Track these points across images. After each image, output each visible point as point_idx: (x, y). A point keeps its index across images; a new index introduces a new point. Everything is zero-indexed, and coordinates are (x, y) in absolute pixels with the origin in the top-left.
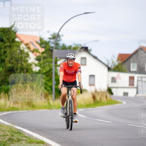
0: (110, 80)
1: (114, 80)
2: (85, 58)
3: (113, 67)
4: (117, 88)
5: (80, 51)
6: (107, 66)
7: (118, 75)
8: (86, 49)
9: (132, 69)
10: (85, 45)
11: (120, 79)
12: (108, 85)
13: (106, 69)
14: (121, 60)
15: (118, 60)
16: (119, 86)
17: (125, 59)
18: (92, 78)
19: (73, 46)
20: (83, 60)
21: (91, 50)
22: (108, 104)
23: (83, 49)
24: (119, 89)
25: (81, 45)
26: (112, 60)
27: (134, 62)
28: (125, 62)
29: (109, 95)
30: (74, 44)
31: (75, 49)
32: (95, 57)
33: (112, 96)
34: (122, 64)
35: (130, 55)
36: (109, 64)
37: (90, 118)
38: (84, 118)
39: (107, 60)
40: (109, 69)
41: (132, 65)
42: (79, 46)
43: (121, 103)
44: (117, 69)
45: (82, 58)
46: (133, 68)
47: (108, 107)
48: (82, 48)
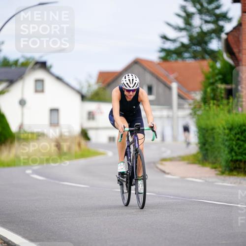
0: (85, 115)
1: (91, 116)
2: (42, 81)
3: (89, 95)
4: (97, 129)
5: (33, 69)
6: (79, 92)
7: (99, 108)
8: (43, 65)
10: (41, 57)
11: (101, 113)
13: (78, 98)
14: (103, 82)
15: (98, 82)
16: (101, 125)
17: (109, 80)
18: (55, 113)
19: (21, 60)
20: (39, 84)
21: (51, 67)
22: (83, 156)
23: (38, 66)
24: (100, 132)
25: (33, 59)
26: (87, 81)
28: (109, 85)
29: (83, 142)
30: (23, 57)
31: (25, 65)
32: (59, 79)
33: (89, 143)
34: (104, 89)
35: (116, 74)
36: (82, 88)
37: (52, 181)
38: (43, 180)
39: (80, 83)
40: (83, 98)
42: (31, 60)
43: (104, 154)
44: (96, 97)
45: (37, 81)
47: (82, 162)
48: (37, 63)
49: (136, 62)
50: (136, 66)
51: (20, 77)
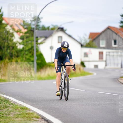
0: (83, 55)
1: (86, 55)
2: (61, 37)
3: (85, 44)
4: (89, 61)
5: (57, 31)
6: (80, 43)
7: (90, 51)
8: (62, 29)
10: (61, 25)
11: (91, 53)
12: (81, 59)
13: (80, 46)
14: (92, 38)
15: (89, 38)
16: (91, 60)
17: (95, 37)
19: (51, 27)
20: (60, 38)
21: (66, 30)
22: (82, 75)
23: (59, 30)
24: (90, 63)
26: (84, 37)
27: (103, 39)
28: (94, 40)
29: (82, 68)
30: (52, 25)
31: (53, 29)
32: (70, 36)
33: (84, 68)
35: (98, 34)
36: (81, 41)
39: (80, 38)
40: (82, 46)
41: (101, 42)
42: (56, 27)
43: (92, 74)
44: (89, 45)
45: (59, 37)
46: (102, 45)
47: (81, 78)
48: (59, 28)
49: (109, 28)
50: (108, 30)
51: (51, 35)
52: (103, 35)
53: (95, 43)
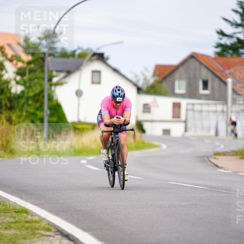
0: (141, 108)
2: (99, 72)
3: (145, 88)
4: (152, 121)
5: (90, 60)
6: (135, 85)
7: (155, 101)
8: (101, 57)
9: (177, 91)
10: (98, 49)
11: (158, 106)
12: (137, 117)
14: (159, 76)
15: (154, 76)
16: (156, 118)
17: (166, 73)
19: (79, 52)
21: (108, 59)
22: (137, 148)
23: (95, 57)
24: (155, 124)
25: (91, 50)
26: (143, 74)
27: (180, 78)
28: (165, 78)
29: (138, 134)
30: (80, 48)
31: (82, 56)
32: (115, 70)
33: (143, 135)
34: (160, 82)
35: (173, 68)
36: (138, 81)
38: (97, 171)
39: (136, 76)
40: (139, 90)
41: (177, 83)
43: (158, 146)
44: (152, 90)
45: (94, 72)
46: (179, 89)
48: (94, 54)
49: (193, 56)
50: (192, 60)
51: (78, 68)
52: (181, 69)
53: (165, 86)
